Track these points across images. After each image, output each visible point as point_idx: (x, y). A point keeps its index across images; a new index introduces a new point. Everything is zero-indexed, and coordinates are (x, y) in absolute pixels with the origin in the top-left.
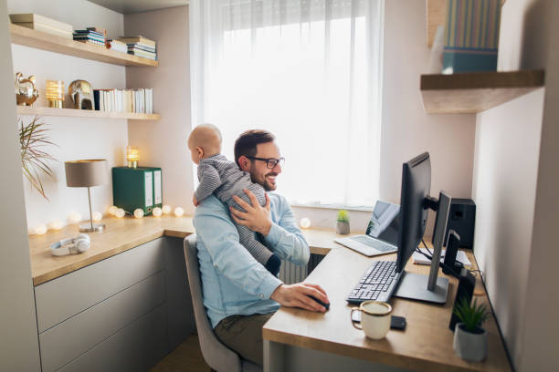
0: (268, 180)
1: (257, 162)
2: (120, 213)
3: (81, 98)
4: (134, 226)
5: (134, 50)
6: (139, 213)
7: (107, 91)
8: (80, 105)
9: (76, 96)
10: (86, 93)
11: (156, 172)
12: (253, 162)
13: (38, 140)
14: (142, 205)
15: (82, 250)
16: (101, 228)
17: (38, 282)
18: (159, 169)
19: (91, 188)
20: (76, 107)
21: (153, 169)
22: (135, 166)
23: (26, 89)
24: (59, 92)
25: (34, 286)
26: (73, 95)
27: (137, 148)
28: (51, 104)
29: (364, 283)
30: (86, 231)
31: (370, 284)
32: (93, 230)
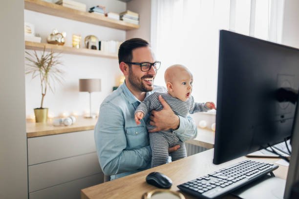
0: (144, 82)
1: (133, 66)
3: (91, 44)
5: (123, 18)
7: (107, 41)
8: (90, 47)
9: (88, 43)
10: (94, 42)
12: (130, 67)
15: (66, 124)
17: (30, 136)
20: (87, 47)
23: (58, 38)
24: (78, 41)
25: (27, 138)
26: (87, 42)
28: (73, 46)
29: (212, 176)
30: (86, 118)
31: (216, 177)
32: (90, 118)
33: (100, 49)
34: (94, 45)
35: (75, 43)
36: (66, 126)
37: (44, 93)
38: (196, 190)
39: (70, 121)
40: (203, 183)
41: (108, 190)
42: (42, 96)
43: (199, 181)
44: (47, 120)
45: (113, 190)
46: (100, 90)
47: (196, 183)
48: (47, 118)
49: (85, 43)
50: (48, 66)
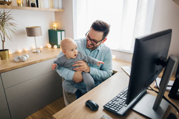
2: (50, 46)
3: (31, 2)
4: (53, 51)
6: (55, 47)
8: (30, 5)
9: (29, 2)
11: (62, 32)
13: (10, 19)
14: (57, 44)
16: (39, 52)
18: (64, 31)
19: (36, 37)
20: (29, 6)
21: (61, 31)
22: (56, 29)
26: (27, 1)
27: (56, 22)
28: (18, 5)
29: (119, 97)
30: (34, 52)
31: (121, 98)
32: (37, 52)
33: (38, 7)
34: (33, 2)
35: (19, 2)
36: (23, 61)
37: (3, 40)
38: (114, 109)
39: (25, 58)
40: (116, 104)
41: (67, 114)
42: (2, 42)
43: (114, 103)
44: (9, 58)
45: (70, 113)
46: (41, 35)
47: (112, 104)
48: (9, 55)
49: (27, 2)
50: (3, 20)
